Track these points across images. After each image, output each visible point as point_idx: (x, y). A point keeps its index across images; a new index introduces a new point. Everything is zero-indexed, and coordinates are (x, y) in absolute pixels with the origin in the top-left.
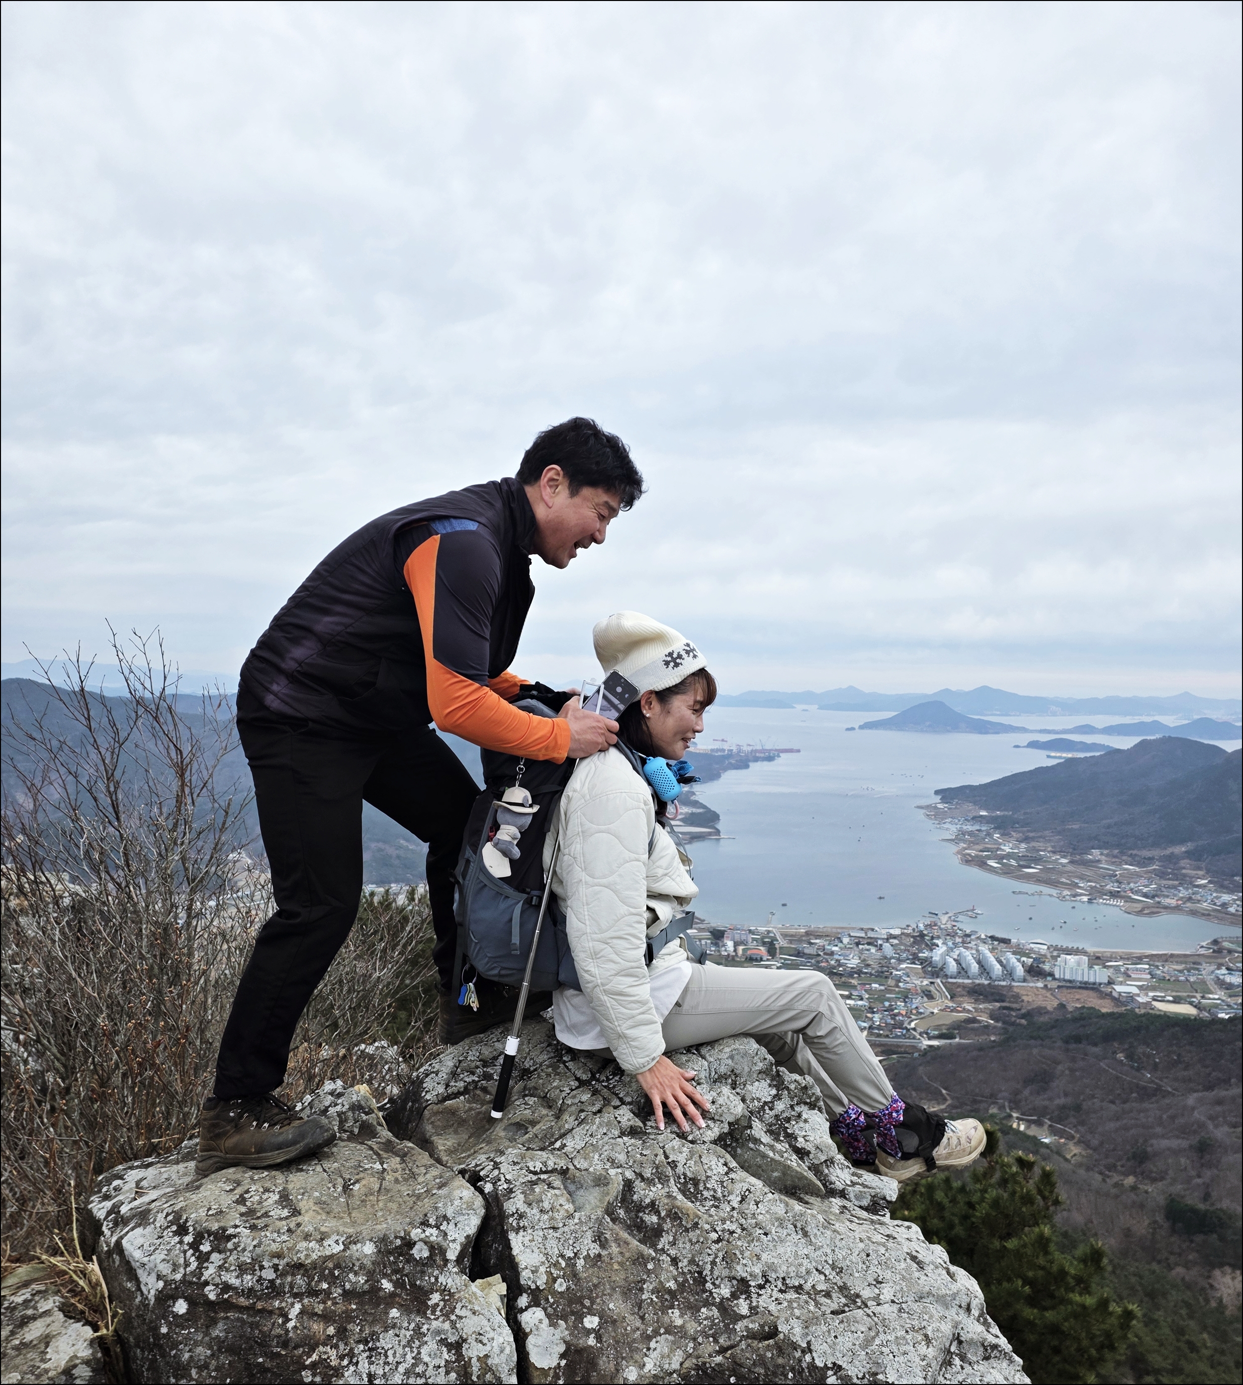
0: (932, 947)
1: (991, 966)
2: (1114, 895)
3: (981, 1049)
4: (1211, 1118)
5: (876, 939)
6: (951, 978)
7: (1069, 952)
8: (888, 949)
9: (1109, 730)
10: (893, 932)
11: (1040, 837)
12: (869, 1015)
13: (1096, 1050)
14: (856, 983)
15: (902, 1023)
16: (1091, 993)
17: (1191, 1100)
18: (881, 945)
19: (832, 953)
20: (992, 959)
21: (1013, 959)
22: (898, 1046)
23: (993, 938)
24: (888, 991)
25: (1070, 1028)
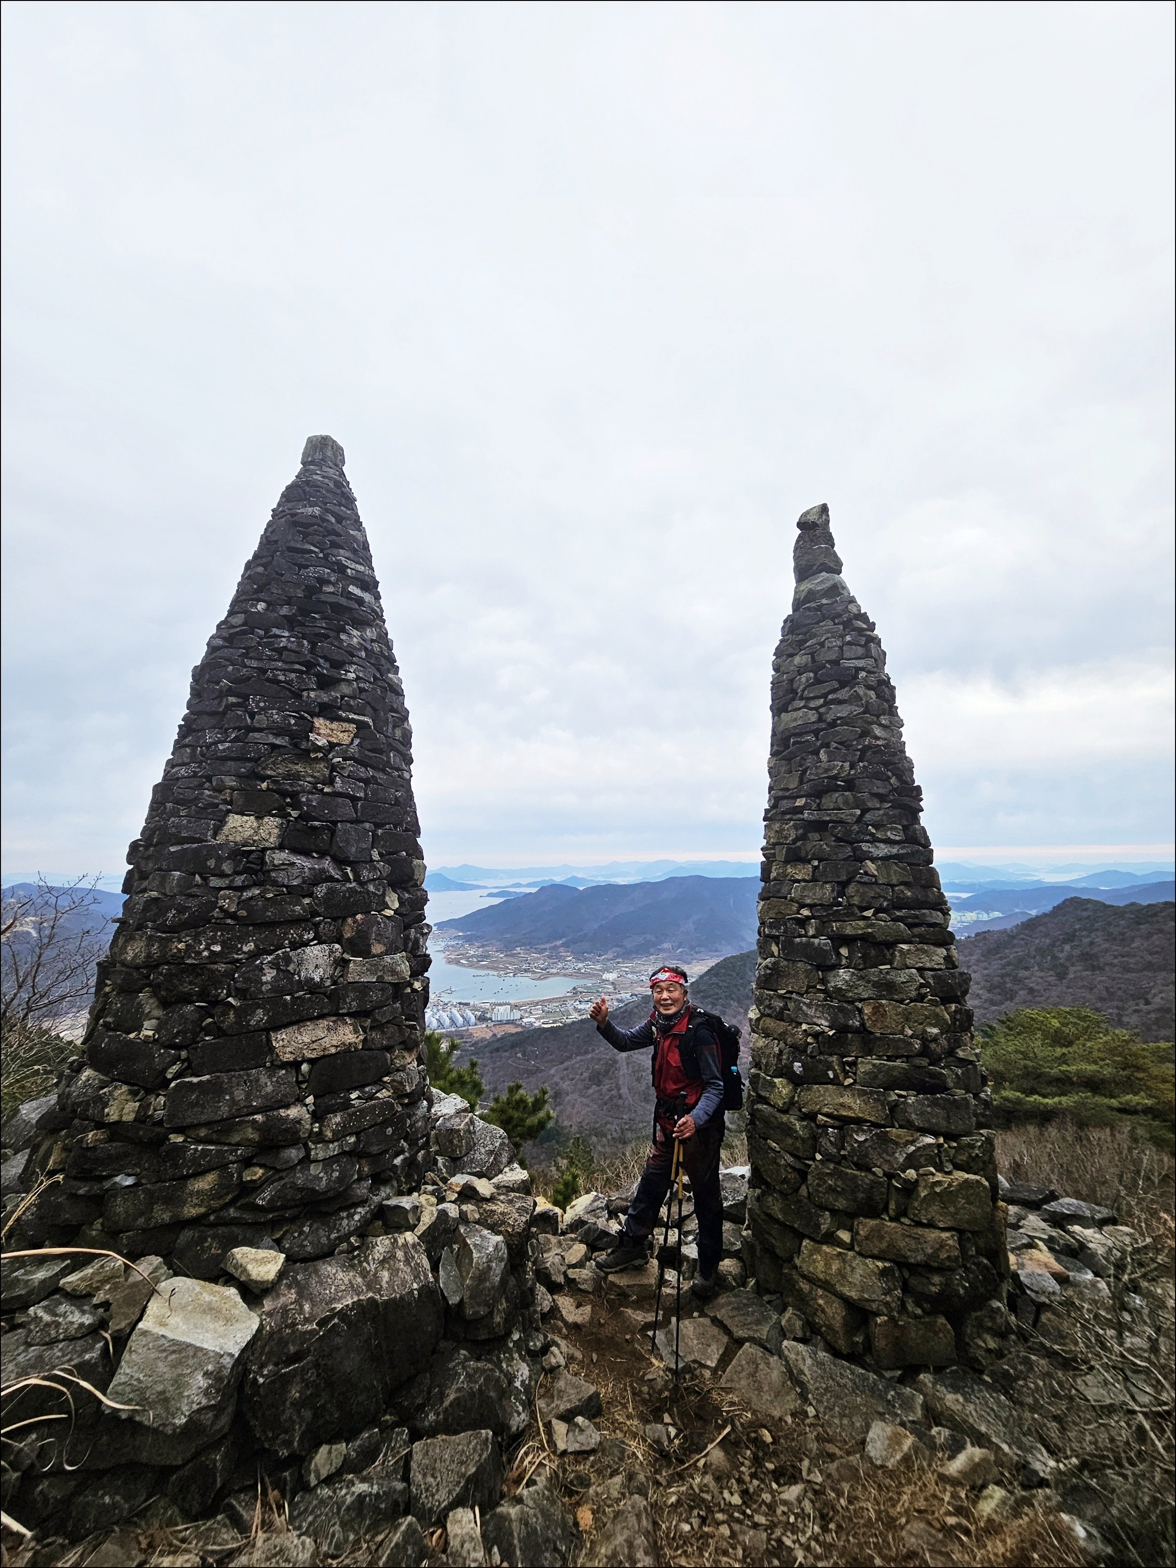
1: (458, 1019)
2: (526, 971)
4: (562, 1079)
7: (500, 1005)
9: (529, 885)
11: (489, 944)
13: (507, 1054)
16: (510, 1025)
17: (552, 1072)
20: (458, 1016)
21: (469, 1013)
23: (460, 1003)
25: (496, 1045)
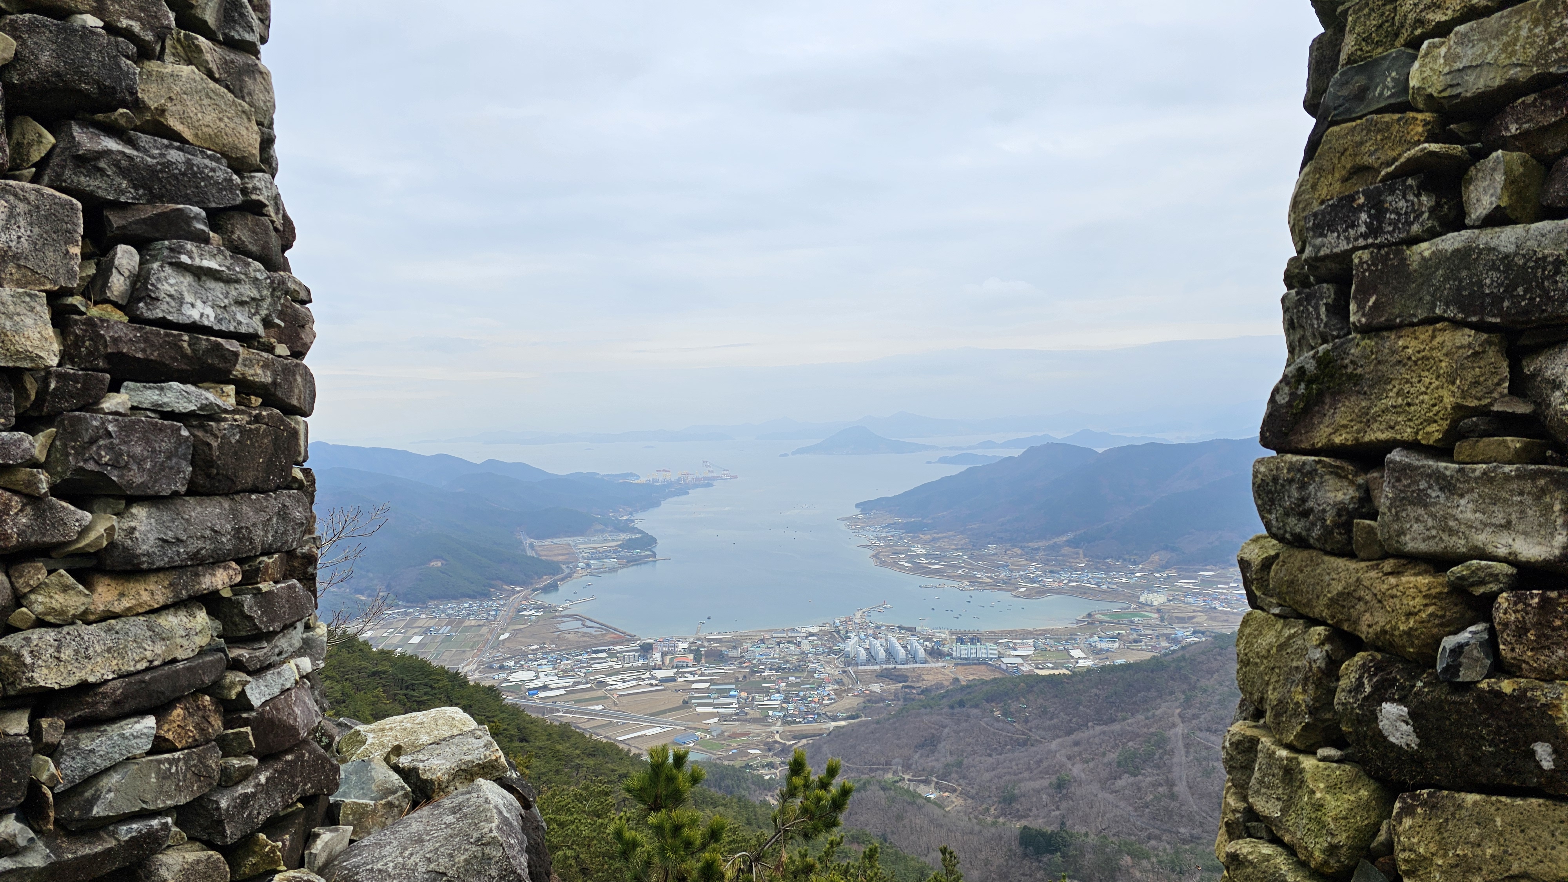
0: (846, 640)
1: (897, 652)
2: (1005, 583)
3: (879, 723)
5: (797, 639)
6: (862, 666)
8: (806, 646)
10: (811, 630)
11: (945, 537)
12: (784, 705)
13: (977, 711)
15: (814, 709)
16: (983, 667)
17: (1054, 745)
18: (800, 642)
20: (898, 646)
21: (916, 644)
23: (901, 628)
24: (802, 683)
25: (958, 697)
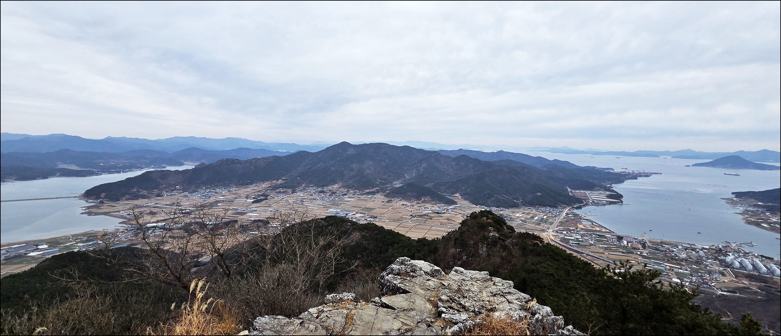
0: (726, 255)
1: (761, 267)
3: (752, 301)
5: (696, 249)
6: (736, 269)
8: (701, 253)
10: (705, 247)
12: (690, 277)
14: (684, 264)
15: (708, 283)
18: (698, 251)
19: (673, 251)
20: (761, 265)
22: (705, 291)
23: (762, 256)
24: (700, 269)
